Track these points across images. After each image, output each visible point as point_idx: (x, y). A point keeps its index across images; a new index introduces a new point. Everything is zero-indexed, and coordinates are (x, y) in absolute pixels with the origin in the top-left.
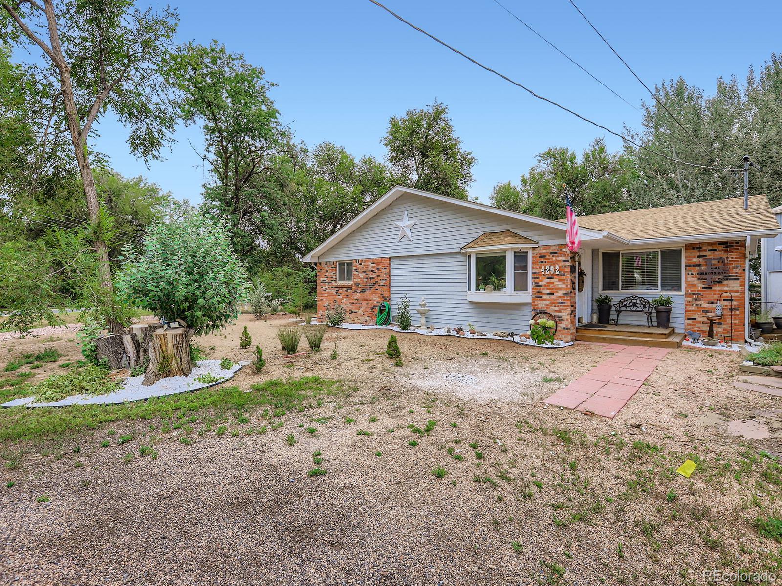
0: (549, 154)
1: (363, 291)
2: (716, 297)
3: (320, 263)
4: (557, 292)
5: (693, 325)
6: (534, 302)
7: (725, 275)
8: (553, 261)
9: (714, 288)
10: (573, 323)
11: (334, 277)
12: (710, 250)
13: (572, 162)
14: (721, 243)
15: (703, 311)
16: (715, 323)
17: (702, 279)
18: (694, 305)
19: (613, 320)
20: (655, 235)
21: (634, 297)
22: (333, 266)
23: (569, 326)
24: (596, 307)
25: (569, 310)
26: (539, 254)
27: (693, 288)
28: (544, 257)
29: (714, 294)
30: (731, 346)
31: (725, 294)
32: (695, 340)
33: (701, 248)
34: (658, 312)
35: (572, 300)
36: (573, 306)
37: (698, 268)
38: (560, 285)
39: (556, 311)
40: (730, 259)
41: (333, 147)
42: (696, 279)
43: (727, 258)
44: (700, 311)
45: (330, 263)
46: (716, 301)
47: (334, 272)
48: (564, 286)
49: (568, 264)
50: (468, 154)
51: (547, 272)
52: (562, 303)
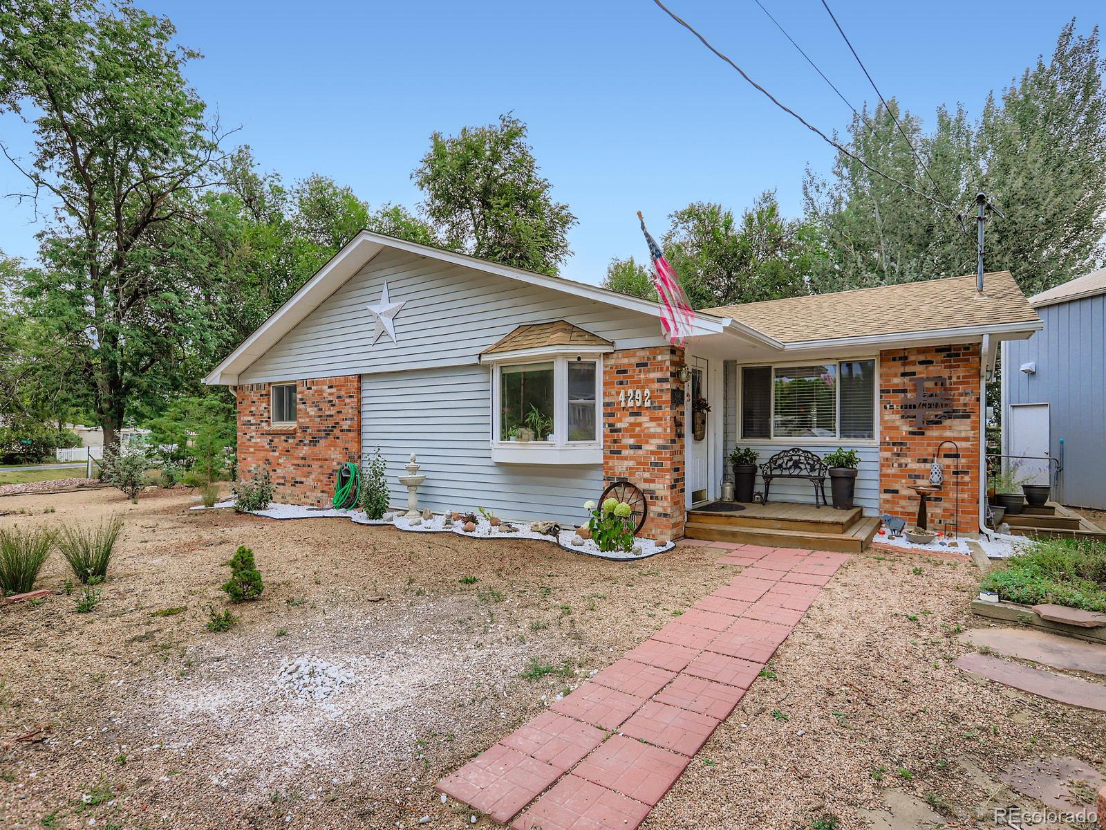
0: (691, 213)
1: (314, 441)
2: (931, 450)
3: (241, 387)
4: (647, 442)
5: (894, 502)
6: (607, 463)
7: (946, 409)
8: (639, 381)
9: (929, 433)
10: (677, 503)
11: (266, 415)
12: (921, 363)
13: (727, 228)
14: (939, 350)
15: (910, 476)
16: (929, 499)
17: (908, 417)
18: (895, 465)
19: (759, 494)
20: (830, 334)
21: (796, 450)
22: (264, 392)
23: (669, 511)
24: (730, 470)
25: (668, 478)
26: (617, 367)
27: (893, 434)
28: (625, 372)
29: (929, 445)
30: (955, 545)
31: (947, 445)
32: (896, 532)
33: (906, 358)
34: (834, 478)
35: (677, 458)
36: (677, 470)
37: (902, 395)
38: (653, 428)
39: (646, 480)
40: (954, 379)
41: (330, 185)
42: (898, 416)
43: (950, 378)
44: (904, 477)
45: (259, 386)
46: (931, 458)
47: (264, 405)
48: (659, 430)
49: (666, 386)
50: (563, 208)
51: (630, 404)
52: (656, 464)
